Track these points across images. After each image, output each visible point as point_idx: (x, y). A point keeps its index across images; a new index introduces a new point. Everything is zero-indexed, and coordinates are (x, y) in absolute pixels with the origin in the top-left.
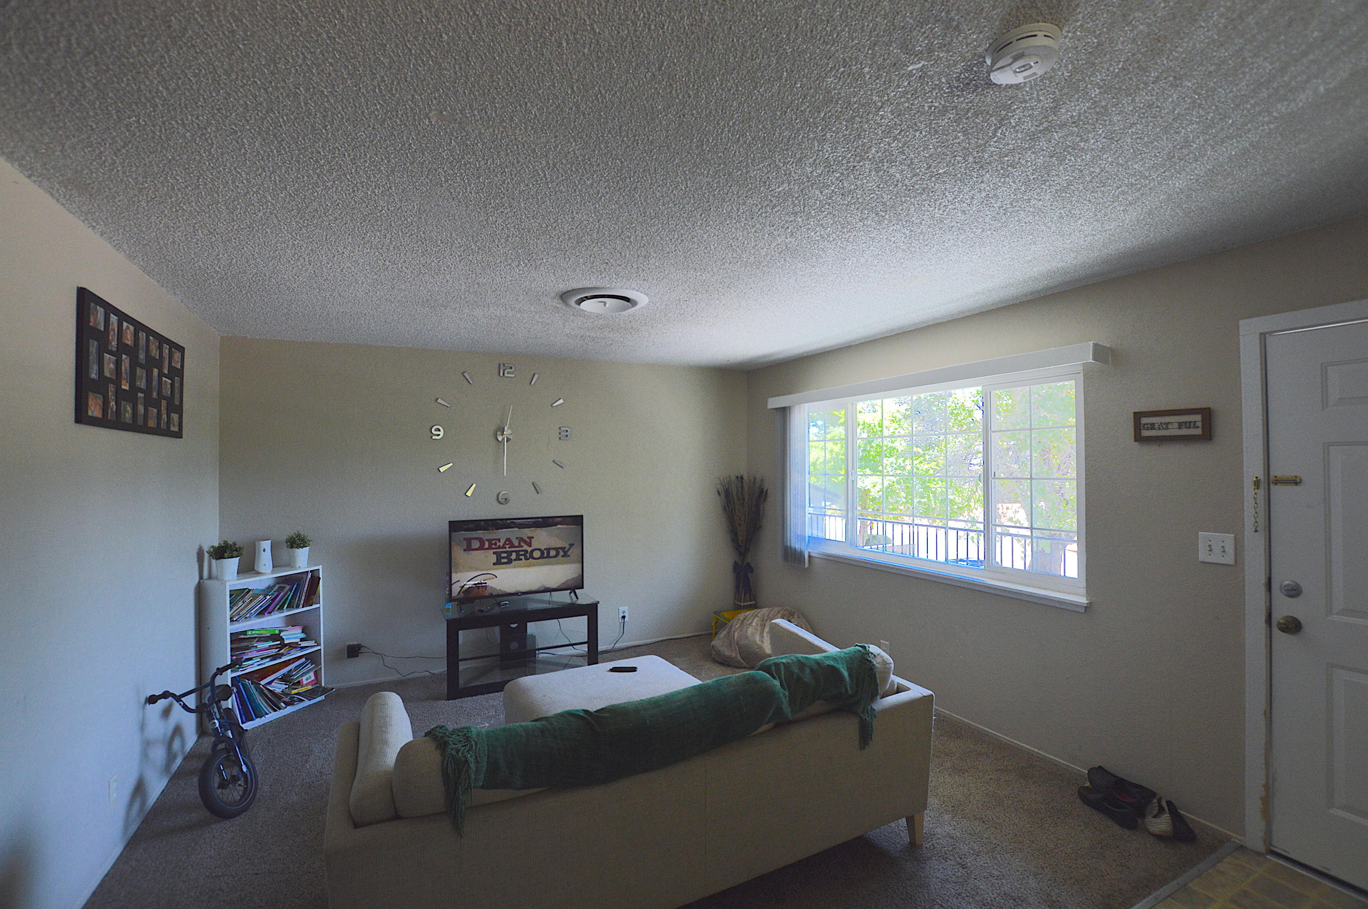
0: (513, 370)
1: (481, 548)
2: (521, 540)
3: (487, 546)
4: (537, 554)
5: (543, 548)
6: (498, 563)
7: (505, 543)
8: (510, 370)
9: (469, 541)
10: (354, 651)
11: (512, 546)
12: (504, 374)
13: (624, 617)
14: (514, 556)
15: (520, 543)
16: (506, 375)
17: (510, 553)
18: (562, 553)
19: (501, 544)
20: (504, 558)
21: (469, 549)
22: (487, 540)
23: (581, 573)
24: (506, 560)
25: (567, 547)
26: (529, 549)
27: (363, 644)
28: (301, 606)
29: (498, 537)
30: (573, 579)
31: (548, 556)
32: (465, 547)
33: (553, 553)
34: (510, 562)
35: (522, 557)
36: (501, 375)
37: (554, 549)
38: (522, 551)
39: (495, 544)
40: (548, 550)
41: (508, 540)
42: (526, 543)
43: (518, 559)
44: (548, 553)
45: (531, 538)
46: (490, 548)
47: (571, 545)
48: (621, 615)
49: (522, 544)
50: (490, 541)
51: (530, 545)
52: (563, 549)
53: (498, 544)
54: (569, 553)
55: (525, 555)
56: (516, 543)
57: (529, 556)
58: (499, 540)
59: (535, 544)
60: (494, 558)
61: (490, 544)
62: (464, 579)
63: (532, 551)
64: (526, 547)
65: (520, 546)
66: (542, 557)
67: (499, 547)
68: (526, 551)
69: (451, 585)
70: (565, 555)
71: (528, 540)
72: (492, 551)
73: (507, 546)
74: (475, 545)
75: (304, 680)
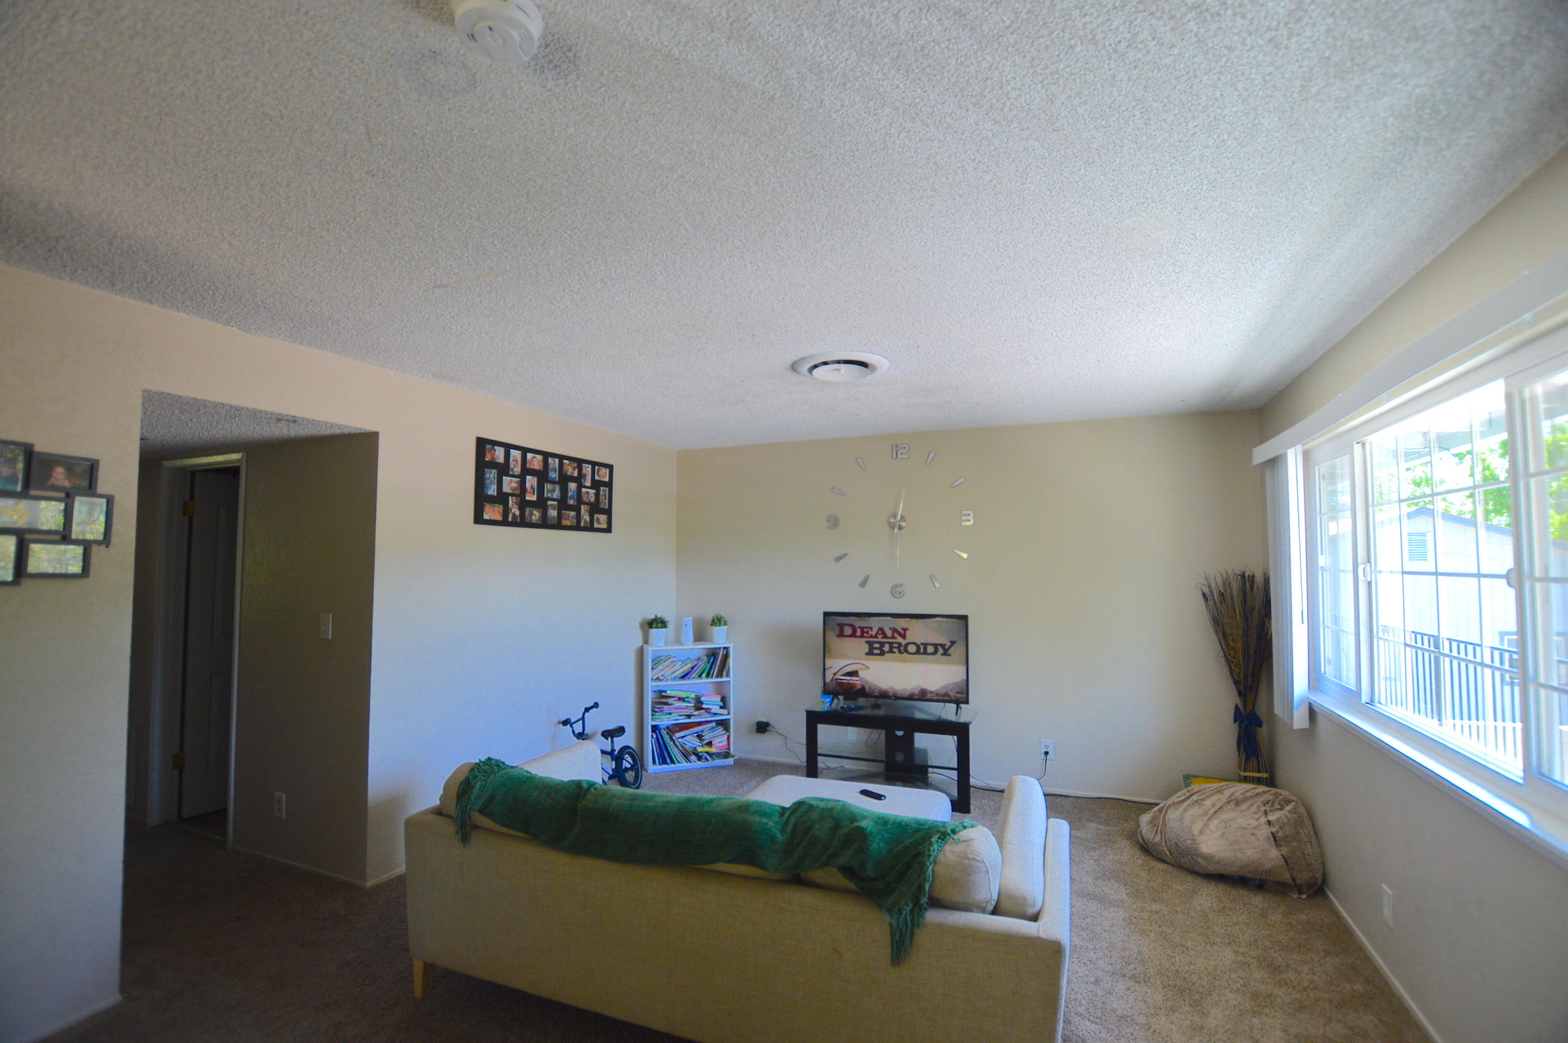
0: (906, 450)
1: (853, 635)
2: (895, 630)
3: (859, 633)
4: (912, 649)
5: (919, 643)
6: (870, 653)
7: (877, 633)
8: (903, 451)
9: (841, 626)
10: (762, 728)
11: (885, 636)
12: (897, 456)
13: (1046, 753)
14: (886, 648)
15: (893, 634)
16: (899, 456)
17: (882, 644)
18: (941, 651)
19: (874, 633)
20: (877, 648)
21: (841, 635)
22: (860, 628)
23: (965, 678)
24: (877, 651)
25: (948, 644)
26: (904, 642)
27: (771, 723)
28: (714, 677)
29: (869, 625)
30: (955, 683)
31: (925, 653)
32: (838, 633)
33: (930, 649)
34: (882, 653)
35: (895, 650)
36: (894, 456)
37: (932, 645)
38: (895, 643)
39: (868, 632)
40: (925, 645)
41: (881, 629)
42: (900, 634)
43: (891, 651)
44: (925, 649)
45: (905, 630)
46: (862, 636)
47: (953, 643)
48: (1044, 750)
49: (896, 635)
50: (862, 629)
51: (904, 637)
52: (943, 646)
53: (870, 633)
54: (949, 652)
55: (899, 648)
56: (889, 633)
57: (903, 649)
58: (871, 628)
59: (911, 637)
60: (866, 648)
61: (863, 632)
62: (838, 665)
63: (907, 645)
64: (900, 639)
65: (893, 637)
66: (918, 652)
67: (871, 637)
68: (900, 644)
69: (824, 670)
70: (946, 653)
71: (902, 632)
72: (864, 640)
73: (880, 636)
74: (848, 631)
75: (716, 742)
